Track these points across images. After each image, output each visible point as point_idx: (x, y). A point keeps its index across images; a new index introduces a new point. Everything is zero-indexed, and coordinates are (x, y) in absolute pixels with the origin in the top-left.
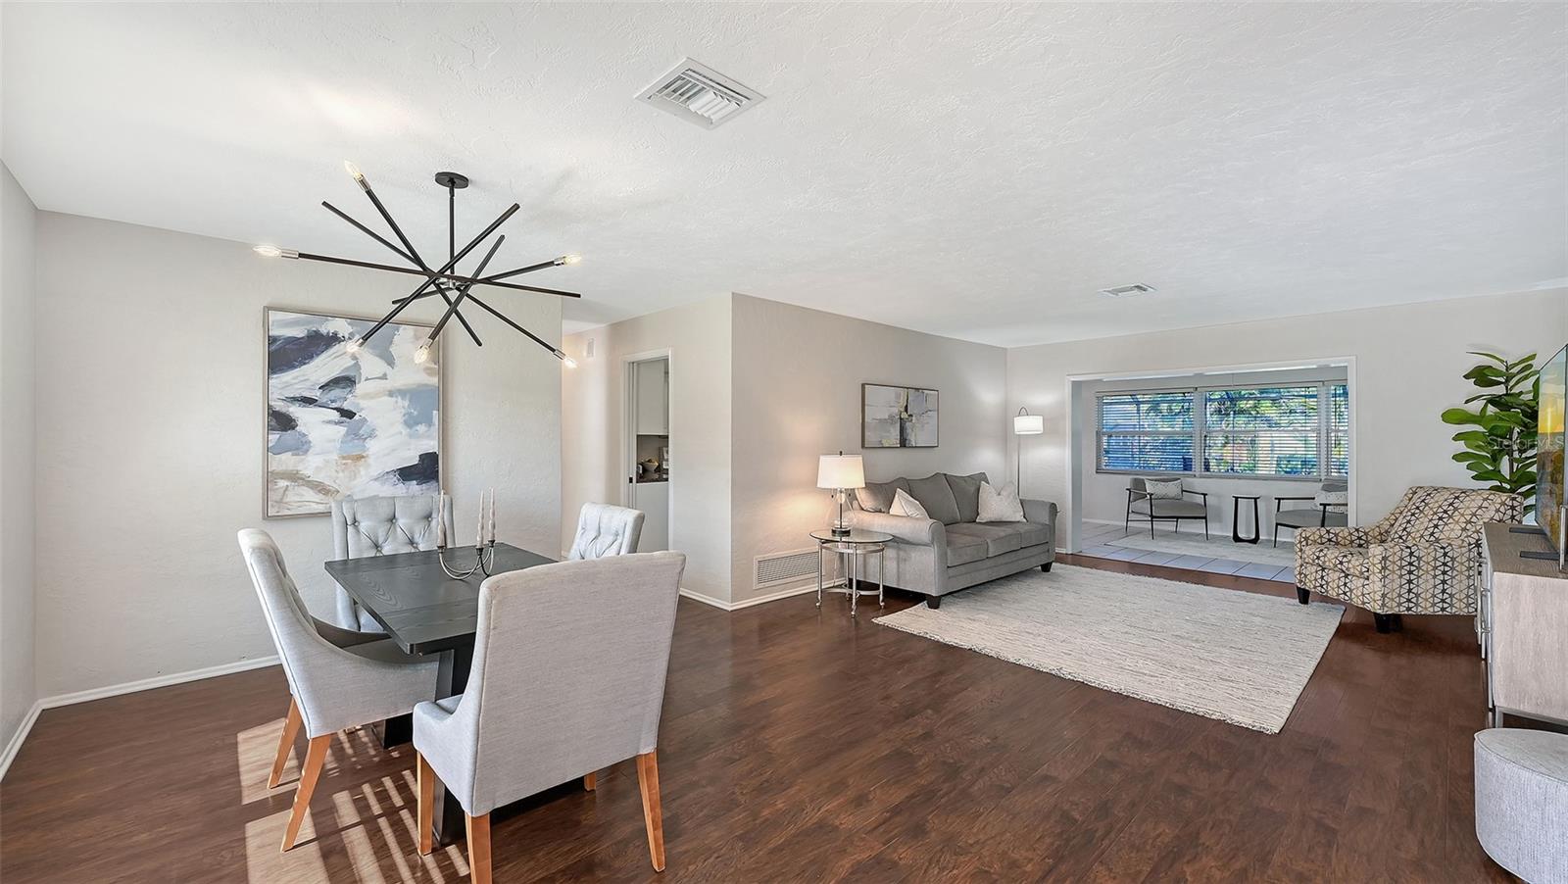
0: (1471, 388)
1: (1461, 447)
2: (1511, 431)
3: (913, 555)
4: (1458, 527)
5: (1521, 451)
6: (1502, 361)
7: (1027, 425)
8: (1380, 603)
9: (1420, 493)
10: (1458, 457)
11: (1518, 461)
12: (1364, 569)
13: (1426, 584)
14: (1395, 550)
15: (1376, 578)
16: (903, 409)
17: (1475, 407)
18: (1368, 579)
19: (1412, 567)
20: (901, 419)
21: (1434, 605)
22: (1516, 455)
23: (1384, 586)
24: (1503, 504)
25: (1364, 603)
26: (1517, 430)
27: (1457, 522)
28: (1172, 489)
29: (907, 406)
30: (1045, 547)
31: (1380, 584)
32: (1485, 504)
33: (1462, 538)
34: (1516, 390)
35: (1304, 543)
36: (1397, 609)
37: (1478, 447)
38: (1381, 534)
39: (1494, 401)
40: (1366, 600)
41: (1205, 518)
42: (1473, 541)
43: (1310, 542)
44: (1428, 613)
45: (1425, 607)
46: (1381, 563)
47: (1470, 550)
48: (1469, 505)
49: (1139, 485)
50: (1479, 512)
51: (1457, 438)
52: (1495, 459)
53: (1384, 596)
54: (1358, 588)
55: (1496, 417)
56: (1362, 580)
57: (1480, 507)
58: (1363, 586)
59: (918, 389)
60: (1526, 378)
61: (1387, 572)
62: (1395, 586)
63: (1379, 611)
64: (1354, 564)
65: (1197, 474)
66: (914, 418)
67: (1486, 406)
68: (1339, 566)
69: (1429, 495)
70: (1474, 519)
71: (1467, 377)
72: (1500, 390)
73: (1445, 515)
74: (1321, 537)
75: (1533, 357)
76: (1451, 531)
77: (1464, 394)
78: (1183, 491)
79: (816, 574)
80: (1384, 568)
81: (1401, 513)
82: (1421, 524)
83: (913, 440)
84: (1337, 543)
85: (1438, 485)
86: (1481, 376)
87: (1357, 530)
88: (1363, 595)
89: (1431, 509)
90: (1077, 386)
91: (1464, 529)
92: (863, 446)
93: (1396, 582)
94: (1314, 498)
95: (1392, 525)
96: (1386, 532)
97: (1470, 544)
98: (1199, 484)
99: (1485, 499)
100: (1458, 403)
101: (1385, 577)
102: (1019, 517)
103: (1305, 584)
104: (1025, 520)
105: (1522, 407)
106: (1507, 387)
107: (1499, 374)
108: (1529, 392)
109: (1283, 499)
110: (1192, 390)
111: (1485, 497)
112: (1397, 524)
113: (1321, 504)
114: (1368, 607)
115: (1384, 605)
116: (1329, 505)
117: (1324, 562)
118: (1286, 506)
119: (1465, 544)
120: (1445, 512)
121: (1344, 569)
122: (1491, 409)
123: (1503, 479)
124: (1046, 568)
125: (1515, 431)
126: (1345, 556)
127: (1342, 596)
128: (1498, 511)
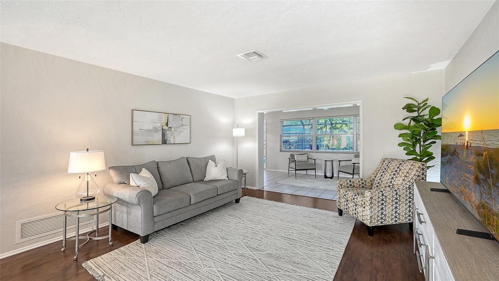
0: (406, 114)
1: (401, 140)
2: (420, 132)
3: (133, 211)
4: (401, 179)
5: (424, 142)
6: (416, 101)
7: (238, 132)
8: (369, 221)
9: (386, 162)
10: (400, 145)
11: (423, 146)
12: (363, 203)
13: (389, 210)
14: (376, 193)
15: (368, 208)
16: (165, 124)
17: (406, 122)
18: (364, 208)
19: (383, 202)
20: (163, 129)
21: (392, 219)
22: (422, 143)
23: (371, 212)
24: (419, 167)
25: (363, 220)
26: (422, 132)
27: (401, 176)
28: (304, 158)
29: (167, 122)
30: (235, 192)
31: (369, 211)
32: (412, 168)
33: (403, 185)
34: (422, 114)
35: (340, 187)
36: (377, 223)
37: (408, 140)
38: (371, 181)
39: (414, 119)
40: (364, 219)
41: (315, 169)
42: (408, 186)
43: (343, 186)
44: (390, 224)
45: (389, 221)
46: (370, 200)
47: (406, 191)
48: (406, 167)
49: (292, 156)
50: (410, 171)
51: (400, 136)
52: (414, 146)
53: (371, 217)
54: (360, 212)
55: (415, 126)
56: (362, 208)
57: (410, 169)
58: (363, 211)
59: (176, 114)
60: (425, 109)
61: (373, 205)
62: (376, 211)
63: (369, 225)
64: (359, 199)
65: (314, 151)
66: (173, 129)
67: (411, 121)
68: (353, 200)
69: (389, 162)
70: (408, 175)
71: (403, 109)
72: (415, 114)
73: (396, 173)
74: (347, 184)
75: (427, 100)
76: (398, 181)
77: (402, 116)
78: (308, 158)
79: (75, 226)
80: (371, 203)
81: (379, 171)
82: (387, 177)
83: (171, 139)
84: (354, 186)
85: (393, 157)
86: (409, 108)
87: (362, 180)
88: (363, 216)
89: (390, 169)
90: (261, 116)
91: (404, 180)
92: (133, 145)
93: (376, 209)
94: (351, 160)
95: (375, 177)
96: (374, 180)
97: (406, 188)
98: (314, 155)
99: (412, 165)
100: (400, 120)
101: (371, 207)
102: (224, 177)
103: (340, 207)
104: (227, 179)
105: (425, 122)
106: (418, 113)
107: (415, 106)
108: (427, 115)
109: (341, 161)
110: (312, 119)
111: (412, 164)
112: (377, 176)
113: (353, 163)
114: (365, 222)
115: (371, 222)
116: (356, 163)
117: (347, 198)
118: (343, 164)
119: (405, 188)
120: (396, 171)
121: (355, 202)
122: (413, 123)
123: (417, 155)
124: (237, 201)
125: (422, 133)
126: (355, 195)
127: (354, 215)
128: (417, 171)
